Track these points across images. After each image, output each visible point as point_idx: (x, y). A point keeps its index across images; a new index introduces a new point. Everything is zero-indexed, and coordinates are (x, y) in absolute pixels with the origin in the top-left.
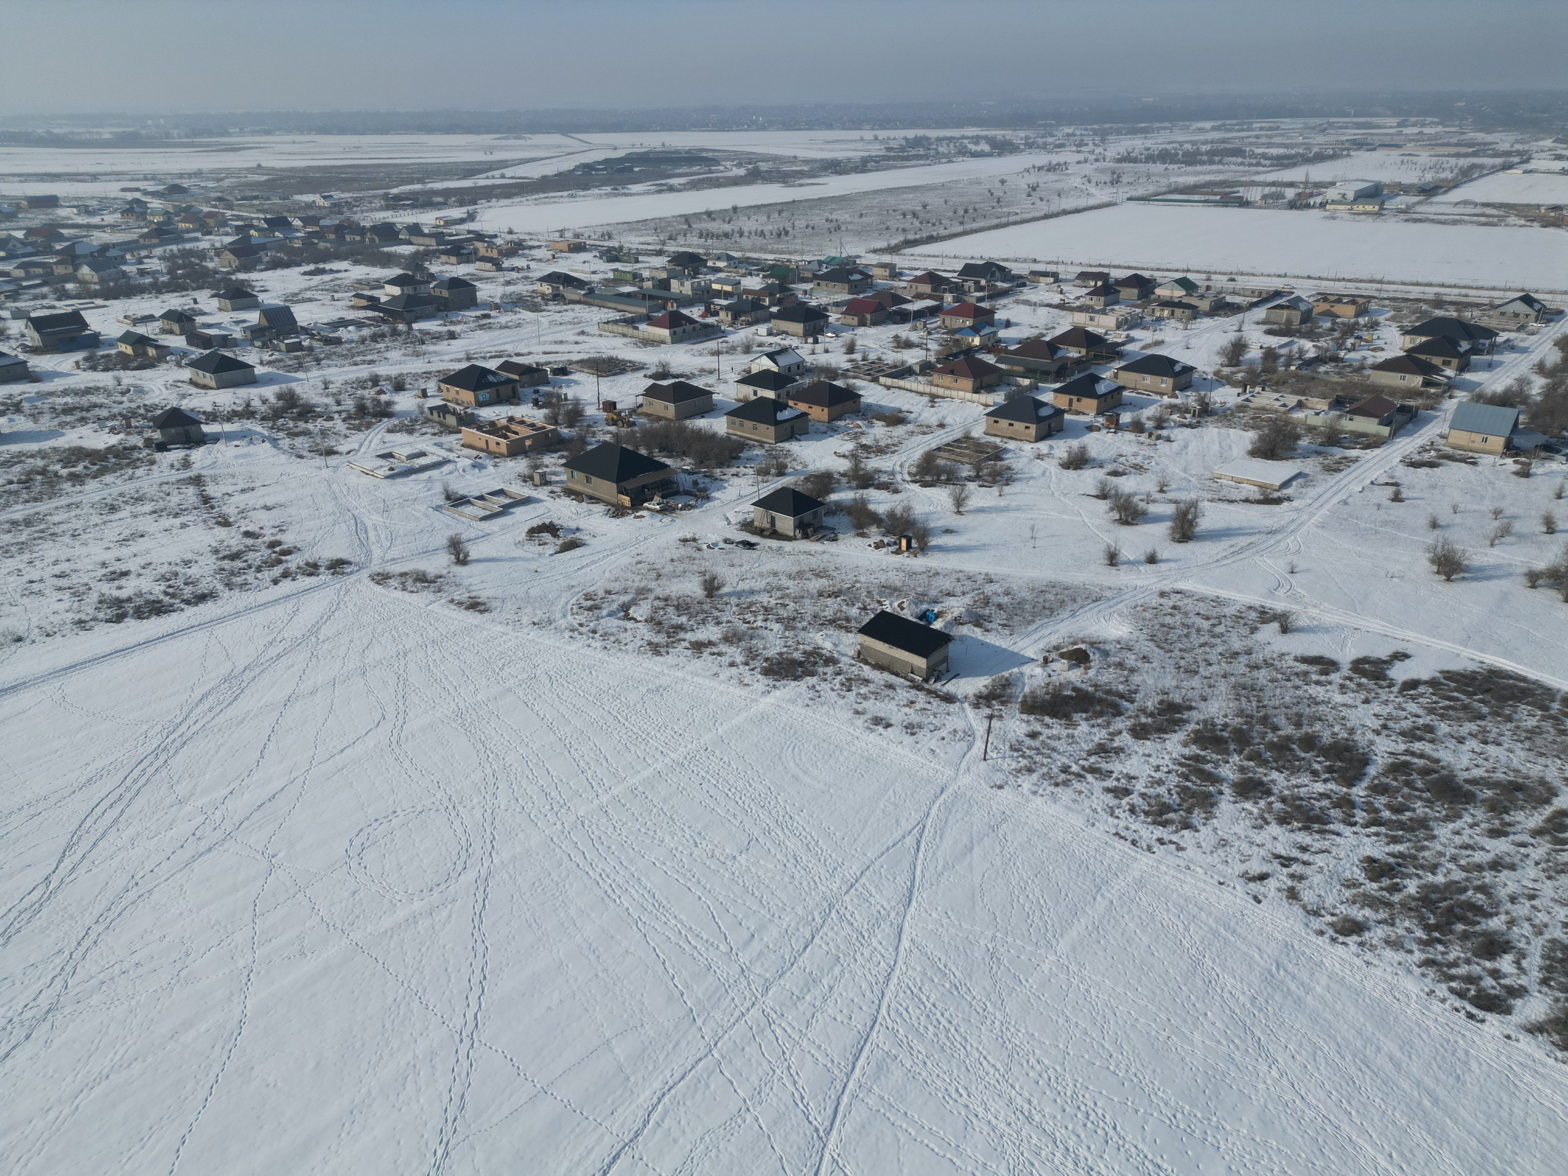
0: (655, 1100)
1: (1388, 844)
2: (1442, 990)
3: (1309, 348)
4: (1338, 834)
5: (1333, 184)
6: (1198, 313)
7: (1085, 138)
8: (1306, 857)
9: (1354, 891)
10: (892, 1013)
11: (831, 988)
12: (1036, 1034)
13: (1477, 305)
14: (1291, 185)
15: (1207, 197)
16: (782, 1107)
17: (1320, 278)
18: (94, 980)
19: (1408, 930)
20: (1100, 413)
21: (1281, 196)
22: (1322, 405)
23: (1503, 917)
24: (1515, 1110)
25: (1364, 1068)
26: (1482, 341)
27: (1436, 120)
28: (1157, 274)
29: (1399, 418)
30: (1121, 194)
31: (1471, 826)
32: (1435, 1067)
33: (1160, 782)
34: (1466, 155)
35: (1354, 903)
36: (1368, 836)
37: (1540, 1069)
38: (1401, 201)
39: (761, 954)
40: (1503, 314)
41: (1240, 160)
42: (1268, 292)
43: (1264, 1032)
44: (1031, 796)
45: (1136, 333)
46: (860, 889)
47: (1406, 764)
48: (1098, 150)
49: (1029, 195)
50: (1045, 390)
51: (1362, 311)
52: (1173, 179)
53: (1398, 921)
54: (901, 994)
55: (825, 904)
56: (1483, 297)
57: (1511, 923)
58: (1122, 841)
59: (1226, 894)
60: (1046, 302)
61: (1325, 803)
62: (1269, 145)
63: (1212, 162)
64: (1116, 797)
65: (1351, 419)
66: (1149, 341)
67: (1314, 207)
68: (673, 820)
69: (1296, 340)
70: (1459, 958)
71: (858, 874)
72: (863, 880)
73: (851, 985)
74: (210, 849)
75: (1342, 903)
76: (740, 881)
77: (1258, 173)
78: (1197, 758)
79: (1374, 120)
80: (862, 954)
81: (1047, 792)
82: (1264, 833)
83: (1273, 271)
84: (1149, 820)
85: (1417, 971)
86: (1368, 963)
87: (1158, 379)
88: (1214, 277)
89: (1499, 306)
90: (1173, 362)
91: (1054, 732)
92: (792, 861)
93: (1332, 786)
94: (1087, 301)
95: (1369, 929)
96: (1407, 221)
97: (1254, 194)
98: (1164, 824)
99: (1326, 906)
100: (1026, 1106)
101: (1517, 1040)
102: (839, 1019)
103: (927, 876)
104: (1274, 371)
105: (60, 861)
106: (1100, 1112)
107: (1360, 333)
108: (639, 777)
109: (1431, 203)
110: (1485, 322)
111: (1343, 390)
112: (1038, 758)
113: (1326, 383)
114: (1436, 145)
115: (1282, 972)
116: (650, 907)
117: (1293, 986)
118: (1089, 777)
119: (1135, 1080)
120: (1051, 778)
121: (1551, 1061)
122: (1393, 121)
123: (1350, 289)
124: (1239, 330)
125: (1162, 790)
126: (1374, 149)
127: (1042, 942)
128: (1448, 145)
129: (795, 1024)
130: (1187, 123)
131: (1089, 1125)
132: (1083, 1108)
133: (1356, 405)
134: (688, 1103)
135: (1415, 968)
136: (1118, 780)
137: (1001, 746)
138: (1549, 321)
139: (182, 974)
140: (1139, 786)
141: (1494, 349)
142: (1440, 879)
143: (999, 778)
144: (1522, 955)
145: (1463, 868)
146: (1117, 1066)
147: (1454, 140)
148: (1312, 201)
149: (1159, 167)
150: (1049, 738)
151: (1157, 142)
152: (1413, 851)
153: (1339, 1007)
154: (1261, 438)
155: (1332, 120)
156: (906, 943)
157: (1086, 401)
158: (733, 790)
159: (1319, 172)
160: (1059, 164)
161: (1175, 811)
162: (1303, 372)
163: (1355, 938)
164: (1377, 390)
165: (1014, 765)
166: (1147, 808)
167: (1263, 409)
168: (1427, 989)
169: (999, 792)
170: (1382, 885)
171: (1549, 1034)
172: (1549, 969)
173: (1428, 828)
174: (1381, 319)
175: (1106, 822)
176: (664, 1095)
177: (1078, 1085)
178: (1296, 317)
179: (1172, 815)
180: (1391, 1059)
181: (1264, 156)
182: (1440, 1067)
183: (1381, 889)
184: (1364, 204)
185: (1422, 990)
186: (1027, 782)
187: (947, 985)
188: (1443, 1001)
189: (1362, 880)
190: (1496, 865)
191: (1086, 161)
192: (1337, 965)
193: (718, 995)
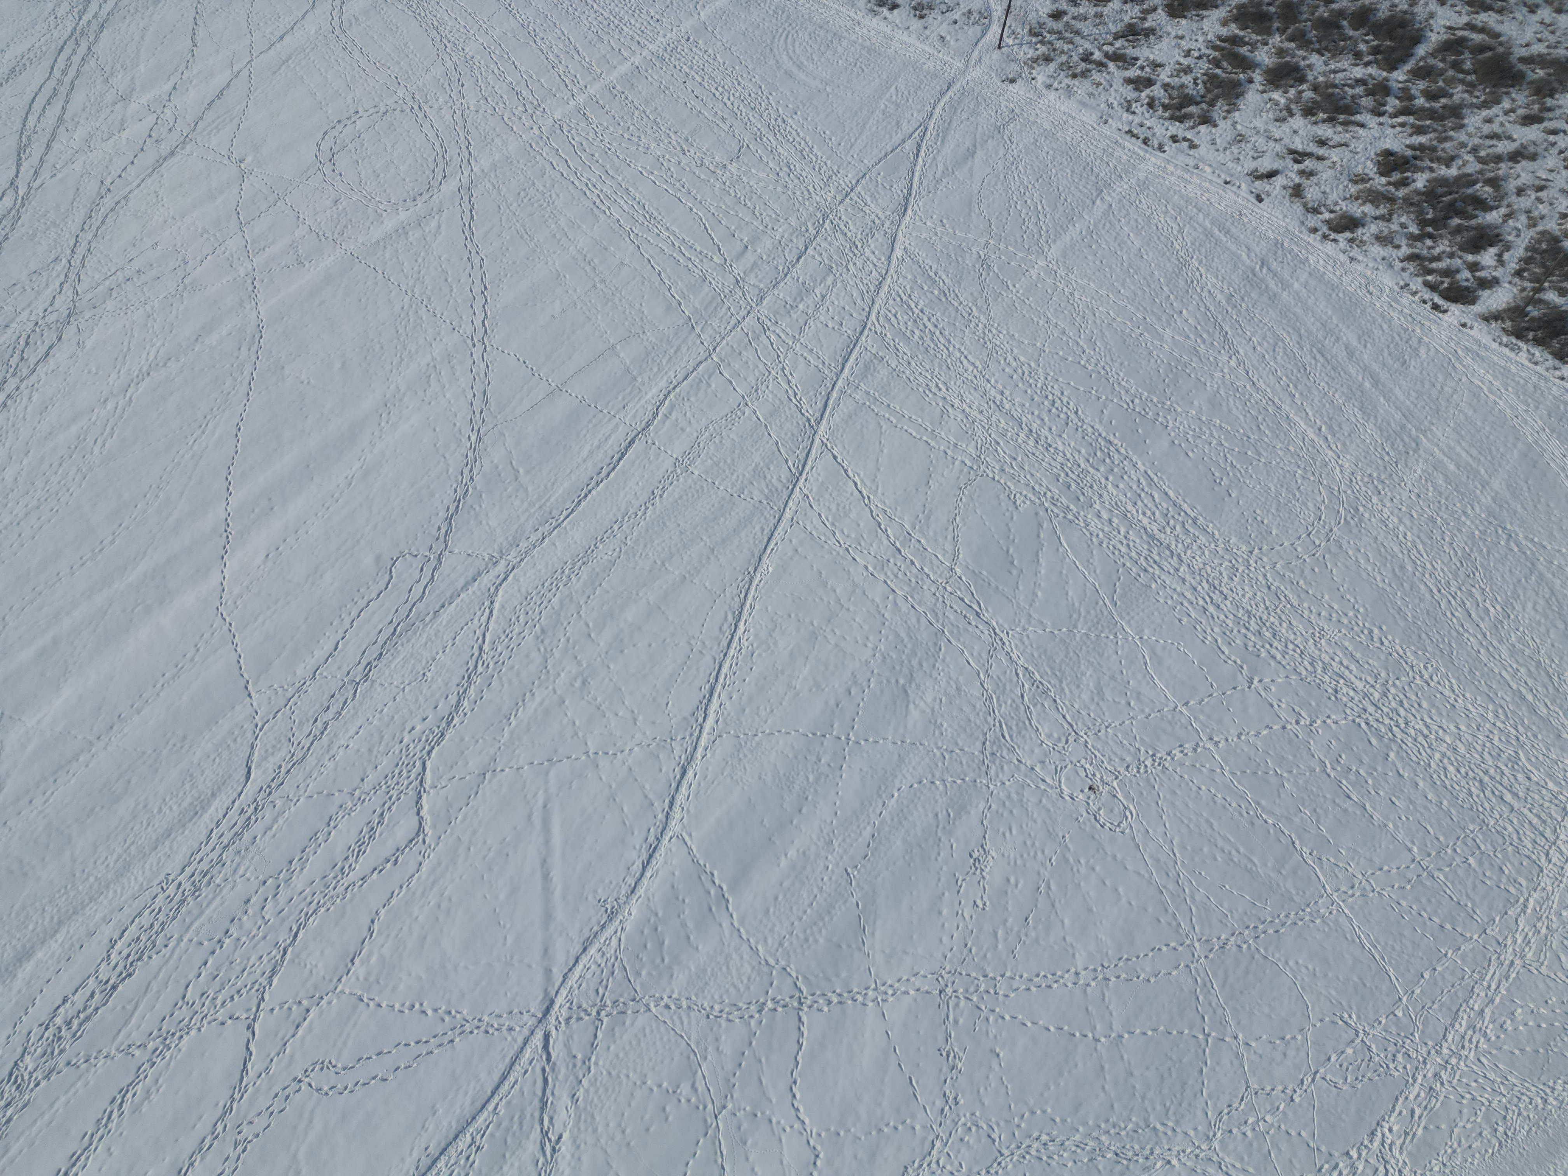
0: (662, 397)
1: (1411, 135)
2: (1417, 283)
4: (1362, 126)
8: (1321, 152)
9: (1361, 187)
10: (881, 320)
11: (823, 297)
12: (1017, 335)
16: (777, 402)
18: (101, 288)
19: (1403, 226)
23: (1503, 211)
24: (1446, 389)
25: (1318, 356)
31: (1506, 113)
32: (1386, 354)
33: (1187, 70)
35: (1357, 199)
36: (1393, 127)
37: (1483, 353)
39: (755, 264)
43: (1231, 327)
44: (1045, 91)
46: (856, 198)
47: (1462, 41)
53: (1395, 216)
54: (891, 302)
55: (819, 215)
57: (1509, 216)
58: (1134, 140)
59: (1229, 195)
61: (1359, 90)
64: (1137, 89)
68: (658, 124)
70: (1444, 252)
71: (854, 182)
72: (859, 189)
73: (843, 294)
74: (172, 153)
75: (1346, 199)
76: (731, 191)
78: (1234, 40)
80: (855, 264)
81: (1063, 85)
82: (1286, 127)
84: (1167, 115)
85: (1398, 265)
86: (1352, 259)
91: (1081, 10)
92: (785, 169)
93: (1372, 70)
95: (1363, 225)
98: (1181, 119)
99: (1329, 202)
100: (999, 397)
101: (1471, 328)
102: (830, 325)
103: (925, 183)
105: (19, 165)
106: (1065, 400)
108: (616, 74)
112: (1058, 44)
115: (1264, 271)
116: (641, 219)
117: (1272, 284)
118: (1111, 66)
119: (1103, 372)
120: (1070, 68)
121: (1495, 345)
125: (1187, 79)
127: (1034, 248)
129: (788, 330)
131: (1054, 410)
132: (1050, 397)
134: (692, 399)
135: (1397, 262)
136: (1142, 68)
137: (1019, 30)
139: (186, 281)
140: (1164, 76)
142: (1453, 172)
143: (1012, 70)
144: (1508, 248)
145: (1481, 160)
146: (1088, 361)
150: (1074, 18)
152: (1435, 143)
153: (1311, 302)
156: (898, 252)
158: (720, 89)
161: (1197, 103)
163: (1348, 235)
165: (1031, 53)
166: (1167, 101)
168: (1402, 283)
169: (1011, 87)
170: (1392, 180)
171: (1503, 321)
172: (1528, 261)
173: (1460, 116)
175: (1121, 118)
176: (669, 392)
177: (1049, 378)
179: (1192, 109)
180: (1347, 348)
182: (1390, 354)
183: (1389, 183)
185: (1397, 284)
186: (1042, 74)
187: (936, 292)
188: (1414, 294)
189: (1372, 175)
190: (1516, 156)
192: (1321, 262)
193: (714, 305)
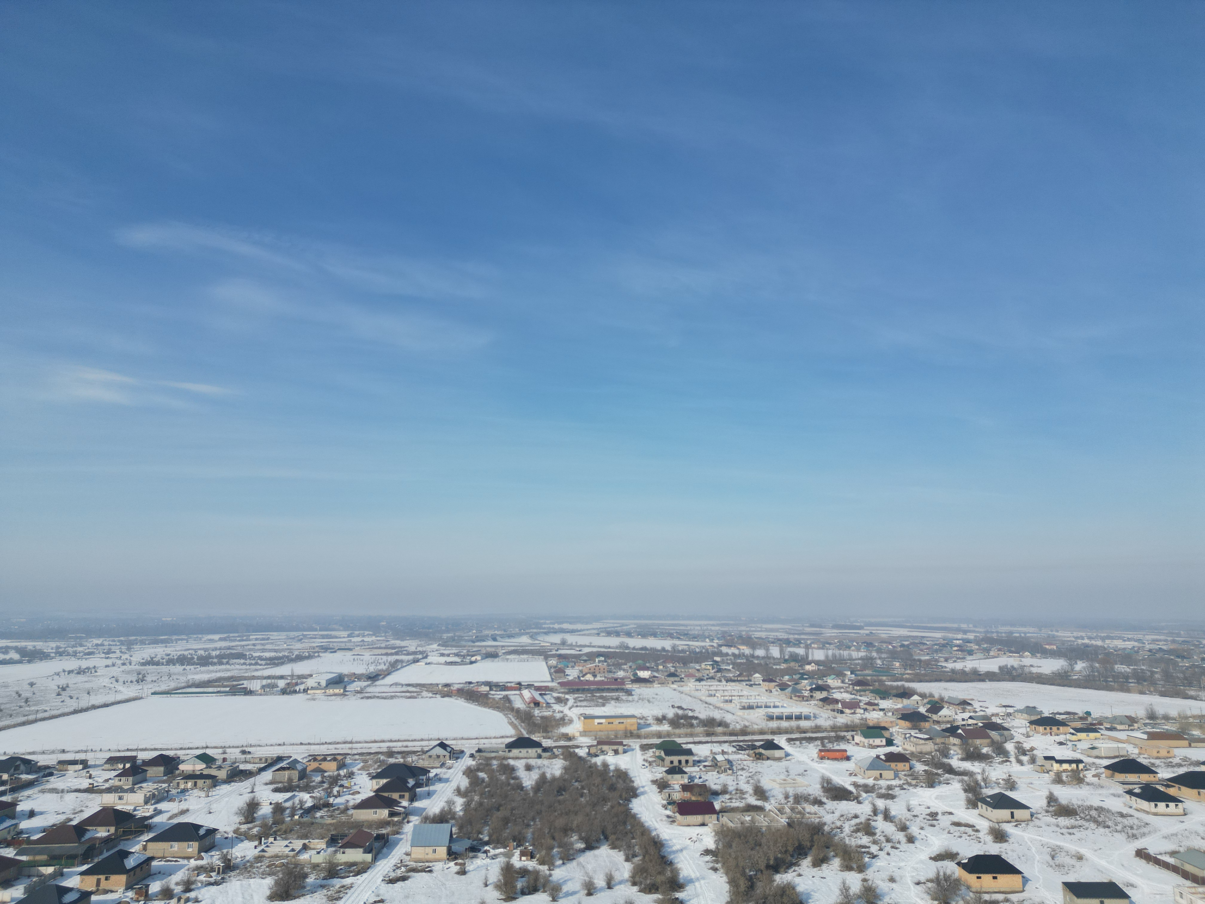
3: (307, 799)
5: (311, 676)
6: (217, 781)
7: (113, 647)
13: (414, 752)
14: (282, 677)
15: (219, 689)
17: (309, 744)
20: (129, 887)
21: (275, 686)
22: (320, 844)
26: (421, 777)
27: (371, 633)
28: (180, 753)
29: (377, 845)
30: (146, 690)
34: (392, 654)
38: (357, 685)
40: (430, 756)
41: (242, 661)
42: (272, 758)
45: (162, 806)
48: (124, 657)
49: (59, 694)
50: (71, 875)
51: (342, 766)
52: (190, 677)
56: (416, 746)
60: (74, 788)
62: (263, 651)
63: (221, 663)
65: (344, 853)
66: (176, 811)
67: (299, 692)
69: (297, 793)
77: (257, 670)
79: (333, 633)
83: (274, 741)
87: (185, 844)
88: (228, 750)
89: (427, 751)
90: (198, 827)
94: (116, 782)
96: (362, 698)
97: (255, 685)
104: (283, 822)
107: (342, 782)
109: (376, 686)
110: (421, 764)
111: (335, 829)
113: (322, 825)
114: (373, 648)
122: (345, 634)
123: (331, 750)
124: (252, 792)
126: (335, 652)
128: (380, 648)
130: (200, 636)
133: (346, 840)
138: (457, 758)
141: (429, 782)
147: (383, 645)
148: (297, 688)
149: (178, 668)
151: (176, 649)
154: (277, 883)
155: (305, 633)
157: (114, 878)
159: (300, 668)
160: (88, 668)
162: (305, 819)
164: (358, 825)
167: (277, 856)
174: (355, 770)
178: (295, 775)
181: (260, 658)
184: (334, 688)
191: (114, 665)
